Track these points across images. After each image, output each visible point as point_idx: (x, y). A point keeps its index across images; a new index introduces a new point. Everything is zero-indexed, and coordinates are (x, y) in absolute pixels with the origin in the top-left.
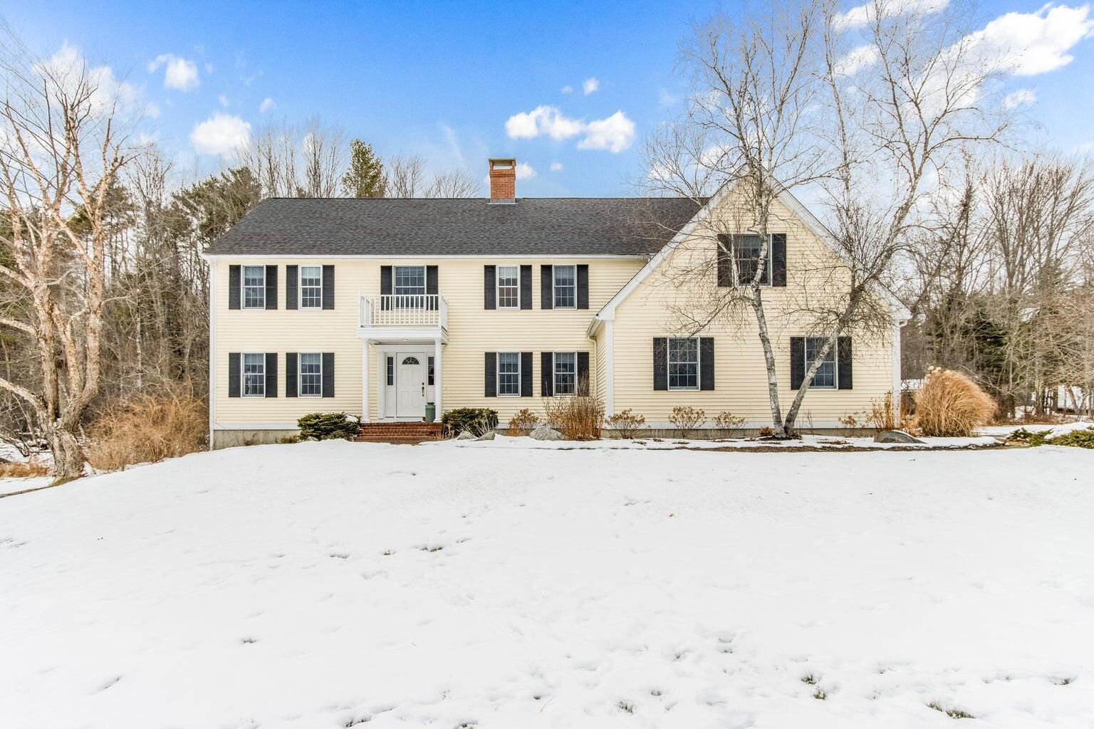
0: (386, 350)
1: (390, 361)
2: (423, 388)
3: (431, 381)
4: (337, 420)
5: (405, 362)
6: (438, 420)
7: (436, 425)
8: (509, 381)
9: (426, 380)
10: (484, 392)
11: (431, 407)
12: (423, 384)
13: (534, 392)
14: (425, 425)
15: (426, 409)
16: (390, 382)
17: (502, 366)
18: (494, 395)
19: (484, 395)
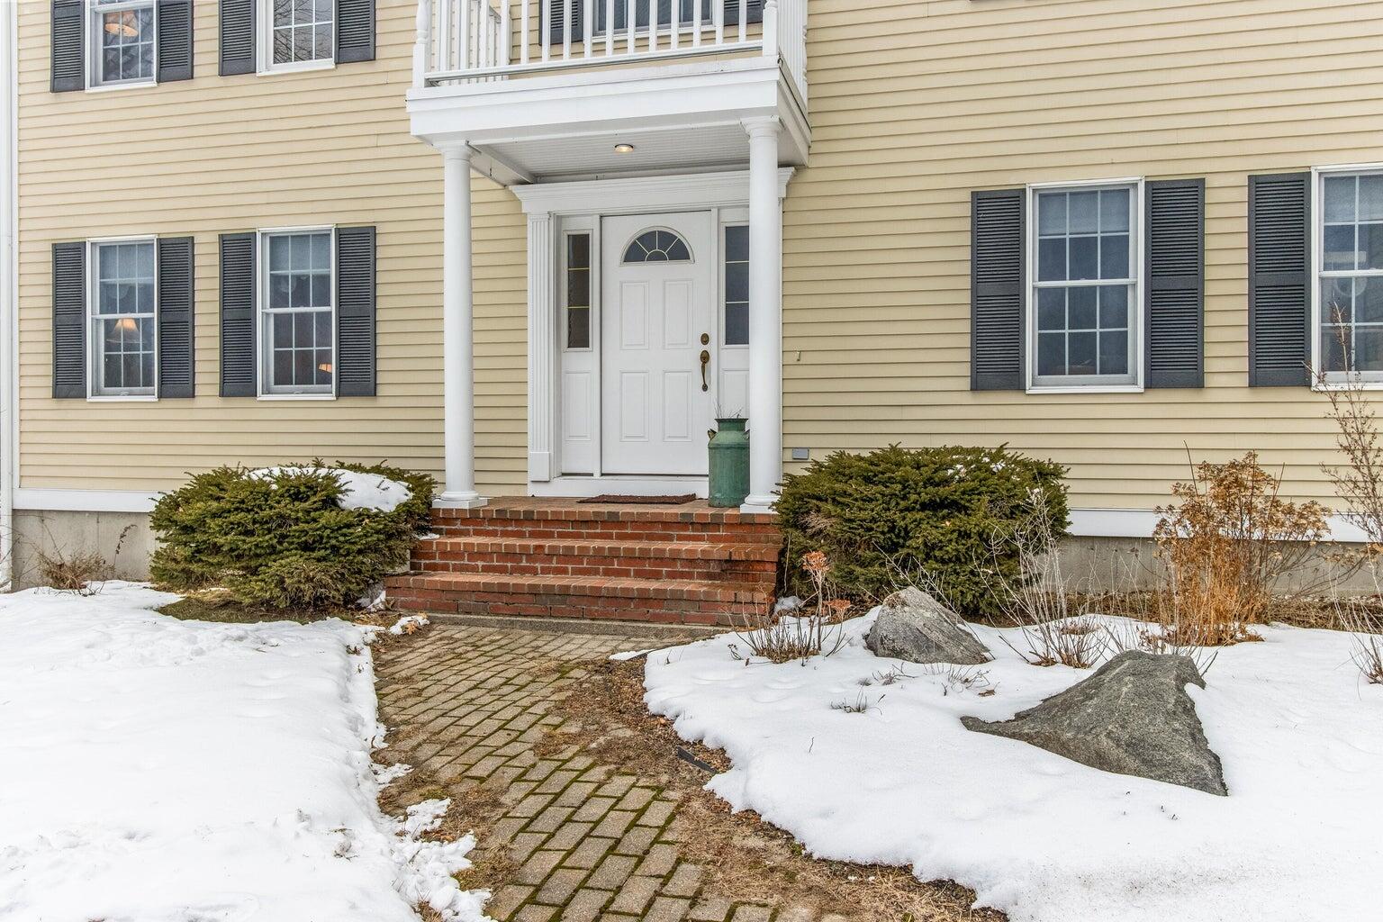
0: (561, 207)
1: (579, 247)
2: (705, 358)
3: (737, 330)
4: (286, 507)
5: (635, 253)
6: (761, 499)
7: (749, 523)
8: (1083, 317)
9: (717, 329)
10: (966, 370)
11: (729, 437)
12: (705, 339)
13: (1209, 365)
14: (704, 526)
15: (713, 449)
16: (578, 332)
17: (1052, 253)
18: (1014, 381)
19: (966, 384)
